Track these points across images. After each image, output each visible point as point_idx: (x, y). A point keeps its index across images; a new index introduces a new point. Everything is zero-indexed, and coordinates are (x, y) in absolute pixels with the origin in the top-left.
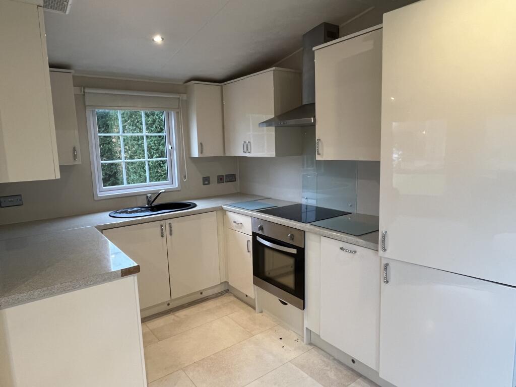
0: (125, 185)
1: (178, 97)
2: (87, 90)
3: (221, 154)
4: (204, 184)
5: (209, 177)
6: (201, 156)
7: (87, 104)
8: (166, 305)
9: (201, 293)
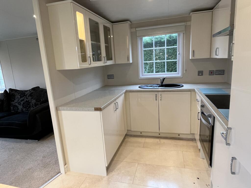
0: (154, 73)
1: (184, 24)
2: (137, 29)
3: (209, 57)
4: (199, 75)
5: (203, 71)
6: (193, 58)
7: (137, 35)
8: (158, 134)
9: (179, 135)
